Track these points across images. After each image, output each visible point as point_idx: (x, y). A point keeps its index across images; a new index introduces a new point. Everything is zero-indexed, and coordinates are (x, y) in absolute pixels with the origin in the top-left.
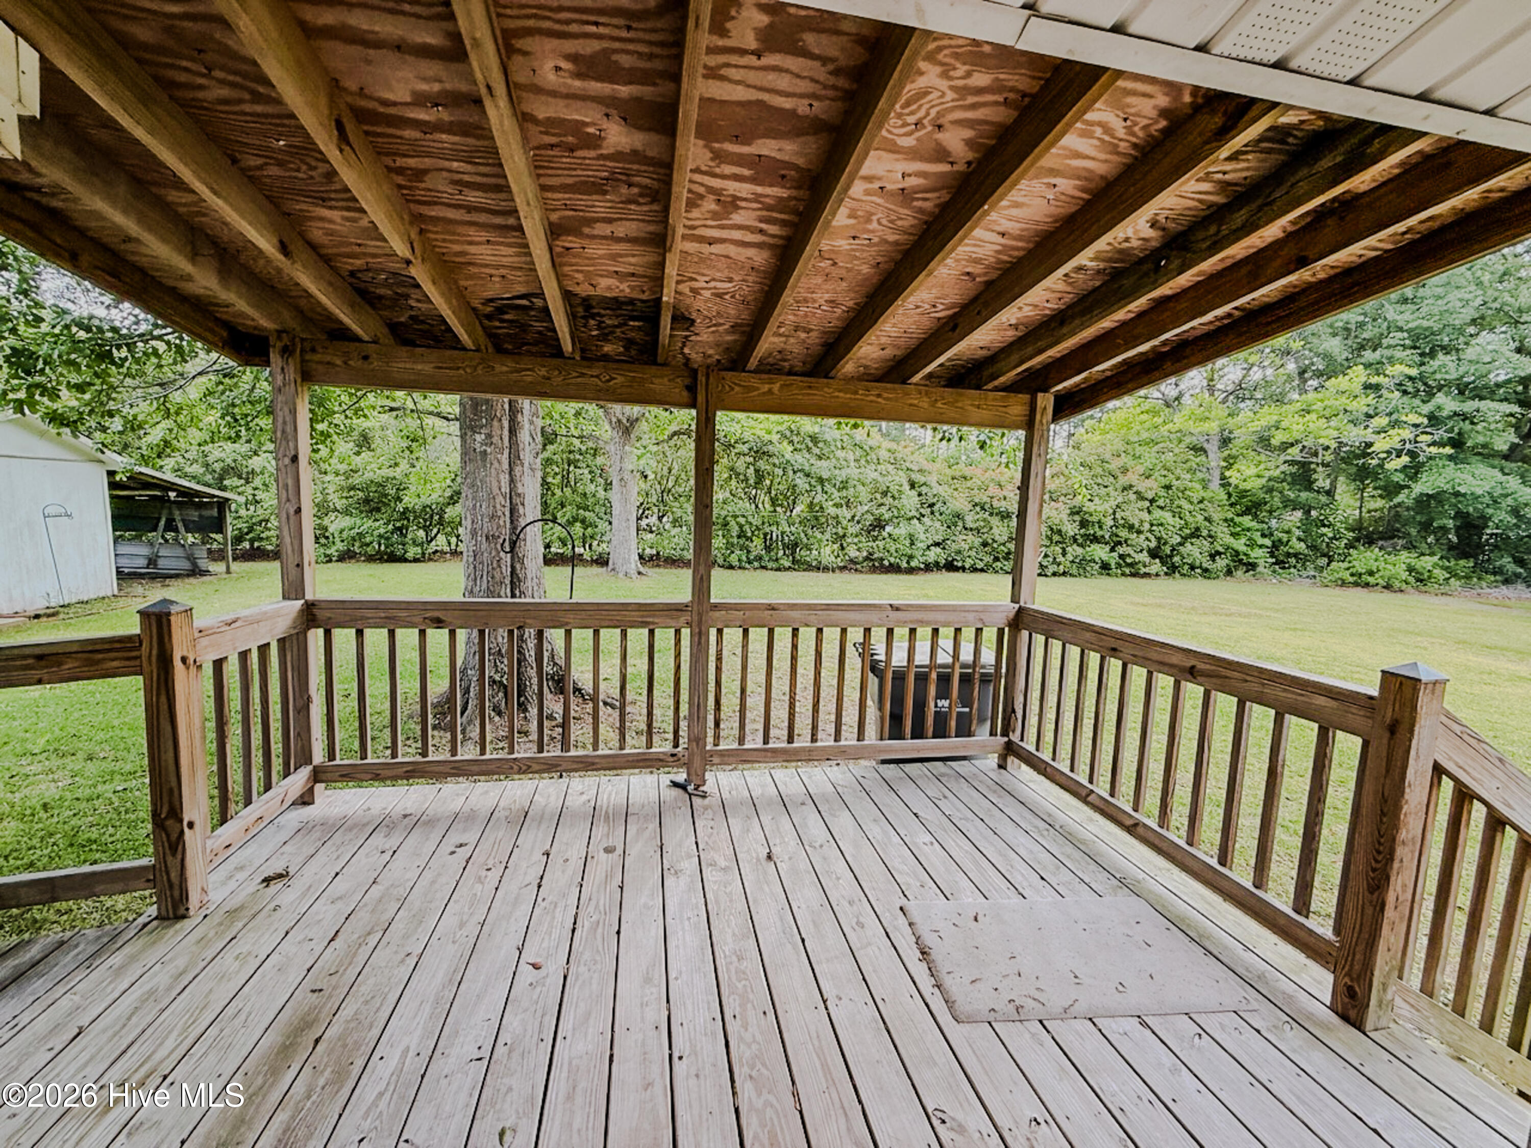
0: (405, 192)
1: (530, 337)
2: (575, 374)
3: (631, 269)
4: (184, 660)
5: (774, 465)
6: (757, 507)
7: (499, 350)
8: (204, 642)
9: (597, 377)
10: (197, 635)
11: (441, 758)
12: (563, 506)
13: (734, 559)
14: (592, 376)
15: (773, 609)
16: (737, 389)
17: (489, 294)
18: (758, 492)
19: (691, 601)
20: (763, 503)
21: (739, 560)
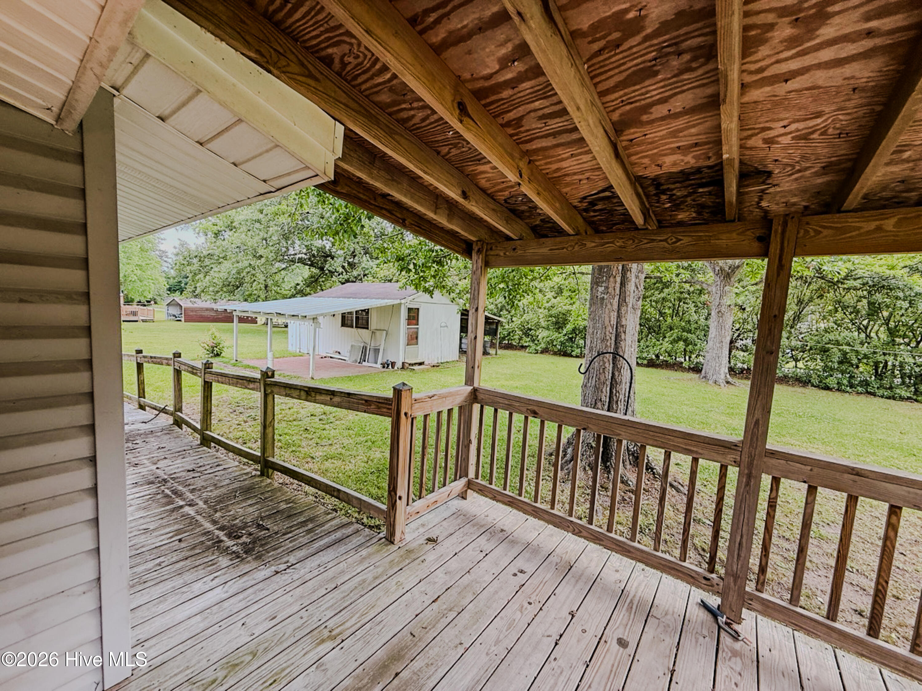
0: (515, 138)
1: (616, 219)
2: (646, 241)
3: (694, 140)
4: (406, 414)
5: (897, 298)
6: (868, 336)
7: (597, 231)
8: (417, 406)
9: (665, 240)
10: (413, 402)
11: (526, 500)
12: (671, 329)
13: (832, 382)
14: (661, 241)
15: (858, 474)
16: (825, 232)
17: (582, 194)
18: (871, 323)
19: (743, 442)
20: (877, 333)
21: (838, 383)
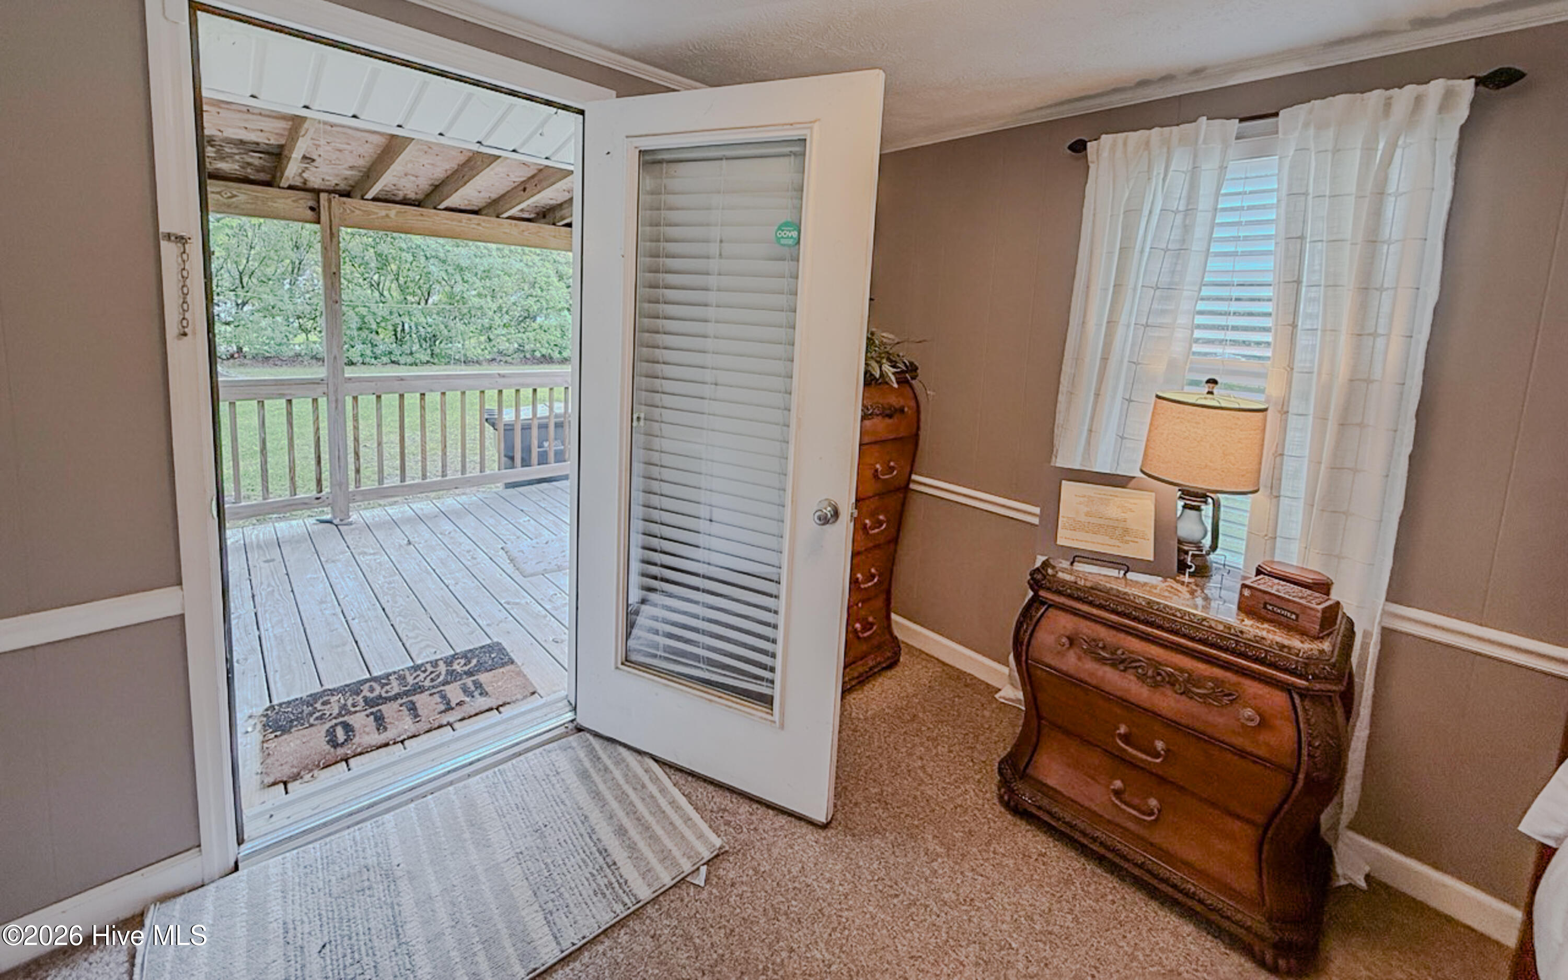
5: (401, 249)
6: (382, 295)
9: (219, 193)
15: (402, 380)
16: (357, 212)
18: (382, 278)
19: (328, 377)
20: (389, 290)
21: (362, 355)
